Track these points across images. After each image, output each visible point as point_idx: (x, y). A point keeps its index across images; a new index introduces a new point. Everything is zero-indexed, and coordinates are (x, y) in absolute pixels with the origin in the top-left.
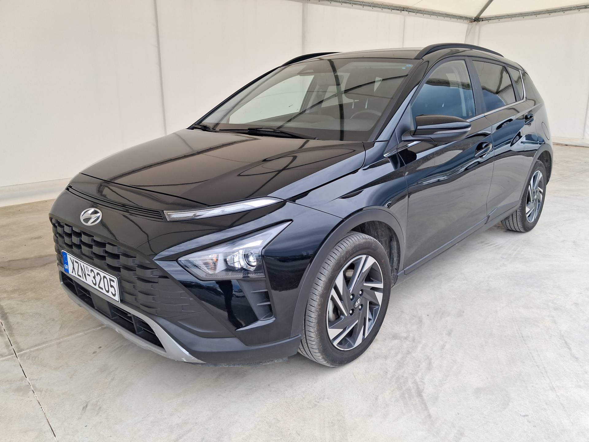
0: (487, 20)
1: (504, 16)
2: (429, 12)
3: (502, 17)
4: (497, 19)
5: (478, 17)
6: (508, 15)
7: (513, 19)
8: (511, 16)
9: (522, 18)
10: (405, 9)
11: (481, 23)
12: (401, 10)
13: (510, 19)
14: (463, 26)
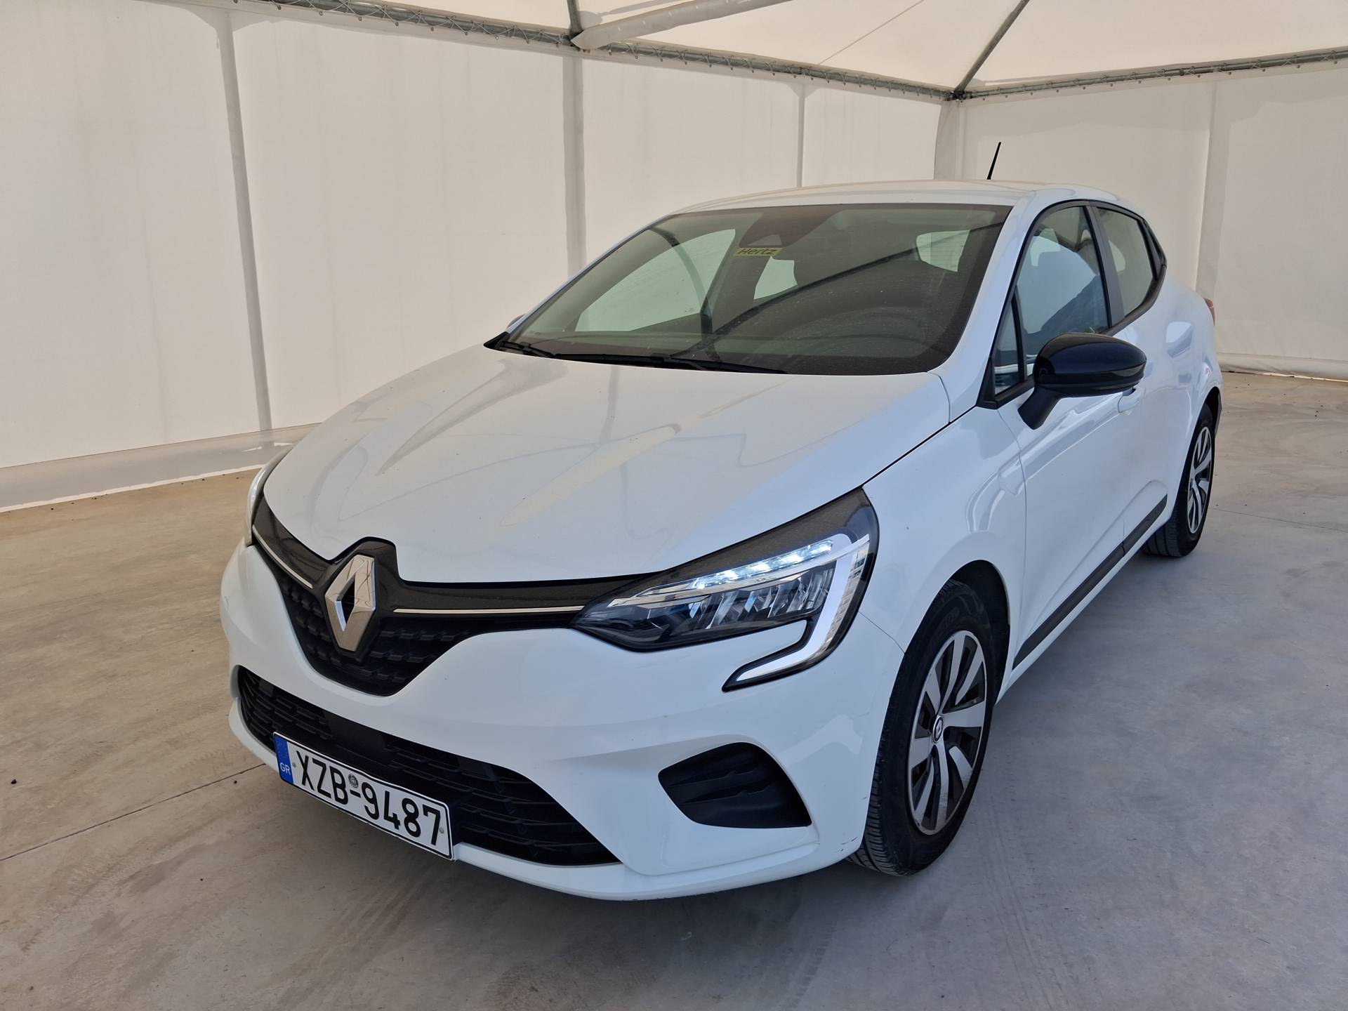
2: (856, 78)
4: (1003, 93)
5: (959, 90)
6: (1025, 86)
7: (1035, 93)
8: (1031, 88)
9: (1054, 91)
11: (968, 102)
12: (794, 73)
13: (1028, 94)
14: (932, 110)
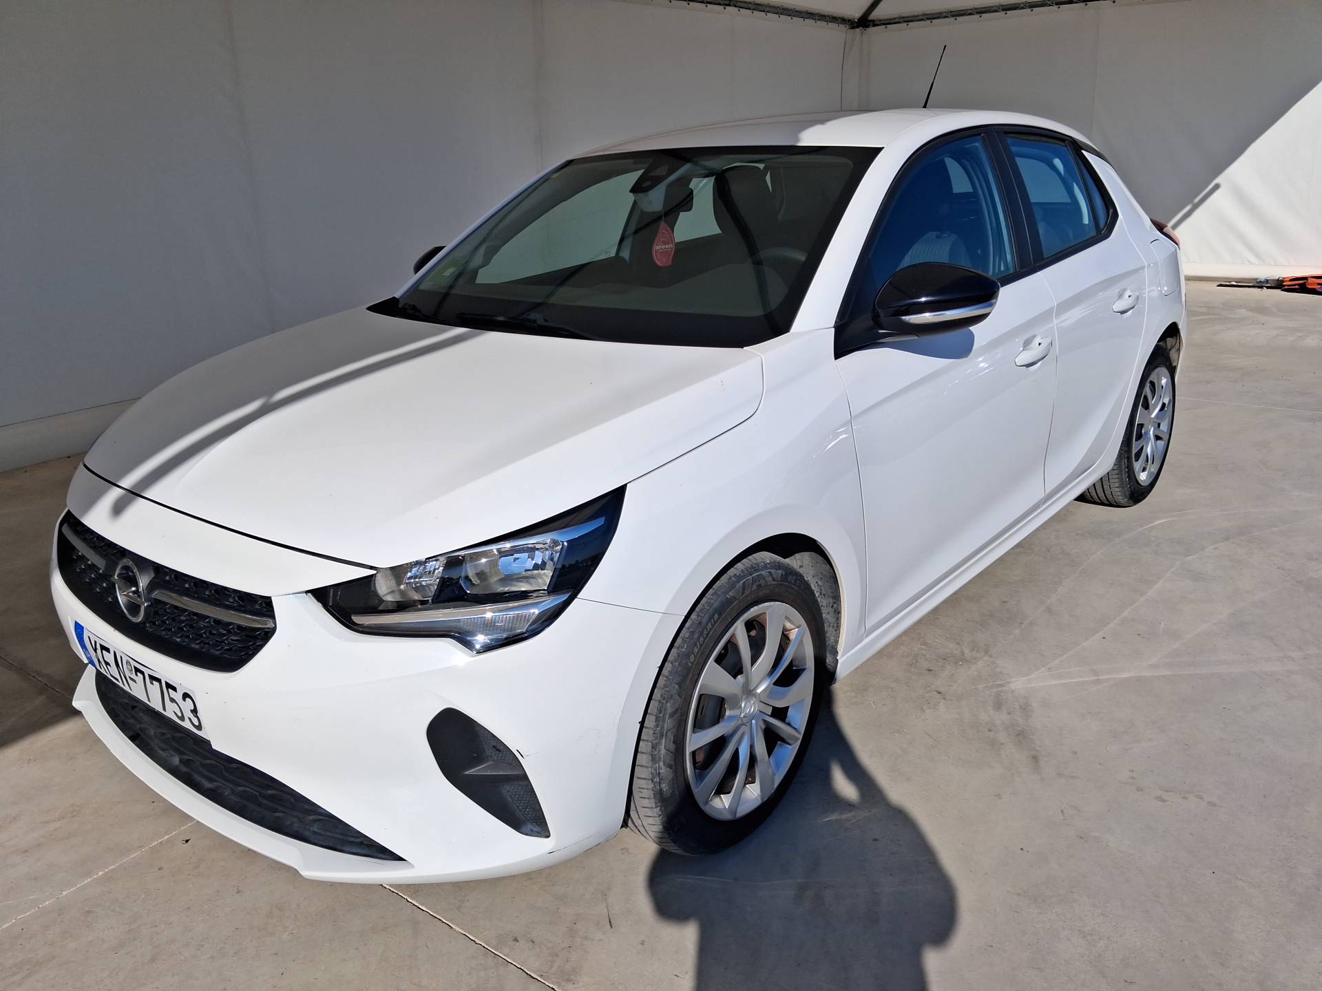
0: (885, 24)
1: (918, 16)
3: (915, 18)
10: (732, 3)
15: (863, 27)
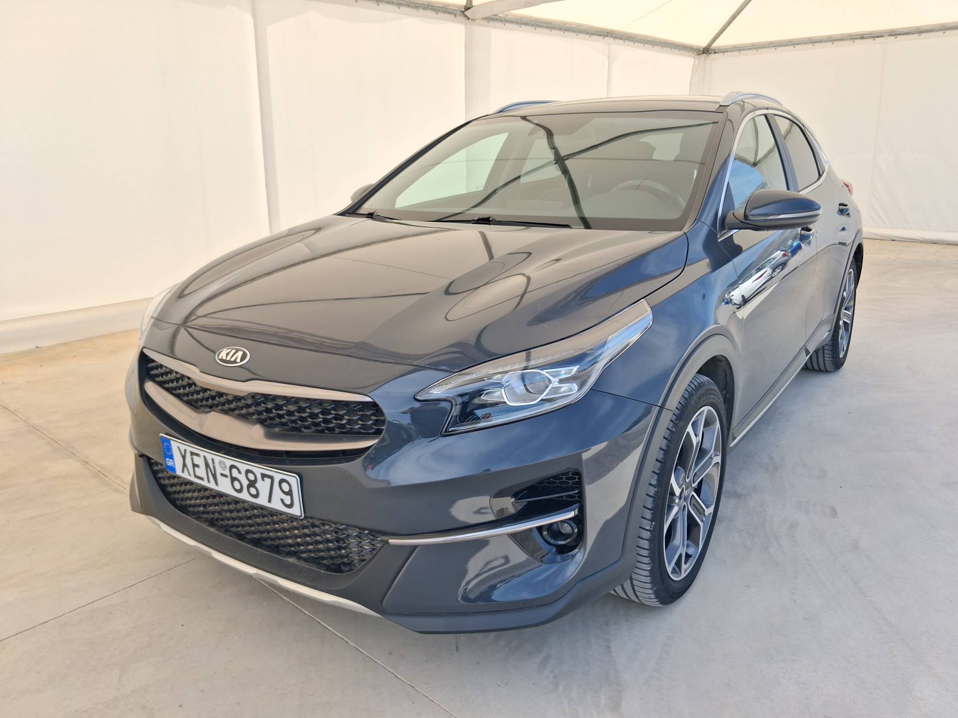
0: (722, 52)
1: (747, 46)
2: (642, 39)
3: (744, 48)
4: (737, 50)
5: (708, 48)
6: (753, 46)
7: (760, 50)
8: (757, 47)
9: (773, 49)
10: (609, 34)
11: (713, 56)
12: (604, 36)
13: (755, 51)
14: (688, 62)
15: (707, 54)
